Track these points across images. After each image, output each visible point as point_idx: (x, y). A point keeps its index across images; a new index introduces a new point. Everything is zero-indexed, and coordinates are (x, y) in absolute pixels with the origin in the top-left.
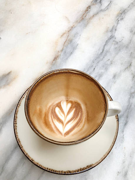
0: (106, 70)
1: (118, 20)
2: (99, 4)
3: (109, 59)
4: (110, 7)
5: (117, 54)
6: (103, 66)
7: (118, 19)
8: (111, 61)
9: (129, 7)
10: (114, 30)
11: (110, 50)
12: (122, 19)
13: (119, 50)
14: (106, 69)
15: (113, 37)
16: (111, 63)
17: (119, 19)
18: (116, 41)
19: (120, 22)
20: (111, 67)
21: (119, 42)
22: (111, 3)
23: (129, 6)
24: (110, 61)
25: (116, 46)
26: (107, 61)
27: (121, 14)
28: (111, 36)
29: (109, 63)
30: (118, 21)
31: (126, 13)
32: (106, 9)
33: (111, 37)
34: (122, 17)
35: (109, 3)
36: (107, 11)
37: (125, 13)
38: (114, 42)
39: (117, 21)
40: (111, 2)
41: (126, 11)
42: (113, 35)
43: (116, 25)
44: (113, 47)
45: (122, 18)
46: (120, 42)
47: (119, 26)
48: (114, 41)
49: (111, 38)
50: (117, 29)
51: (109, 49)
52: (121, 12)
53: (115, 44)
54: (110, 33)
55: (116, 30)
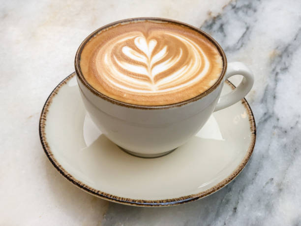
0: (270, 212)
1: (275, 73)
2: (219, 33)
3: (272, 179)
4: (249, 39)
5: (290, 162)
6: (259, 201)
7: (274, 70)
8: (279, 185)
9: (295, 39)
10: (269, 99)
11: (270, 153)
12: (285, 69)
13: (295, 151)
14: (269, 208)
15: (270, 117)
16: (280, 190)
17: (278, 70)
18: (281, 128)
19: (281, 76)
20: (280, 200)
21: (290, 128)
22: (250, 32)
23: (297, 36)
24: (274, 185)
25: (285, 140)
26: (267, 183)
27: (281, 56)
28: (265, 114)
29: (272, 189)
30: (277, 74)
31: (292, 53)
32: (239, 45)
33: (266, 116)
34: (285, 63)
35: (245, 30)
36: (242, 50)
37: (290, 55)
38: (276, 131)
39: (274, 75)
40: (248, 28)
41: (290, 49)
42: (271, 111)
43: (272, 84)
44: (275, 144)
45: (283, 66)
46: (292, 128)
47: (280, 86)
48: (275, 127)
49: (266, 120)
50: (277, 95)
51: (267, 151)
52: (278, 52)
53: (279, 136)
54: (261, 106)
55: (275, 97)
